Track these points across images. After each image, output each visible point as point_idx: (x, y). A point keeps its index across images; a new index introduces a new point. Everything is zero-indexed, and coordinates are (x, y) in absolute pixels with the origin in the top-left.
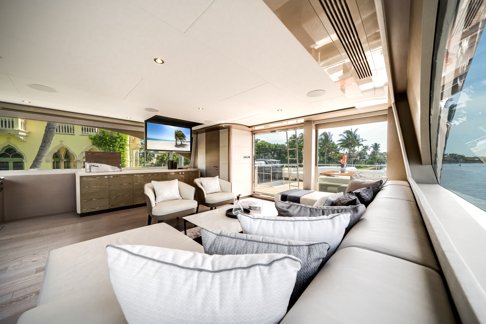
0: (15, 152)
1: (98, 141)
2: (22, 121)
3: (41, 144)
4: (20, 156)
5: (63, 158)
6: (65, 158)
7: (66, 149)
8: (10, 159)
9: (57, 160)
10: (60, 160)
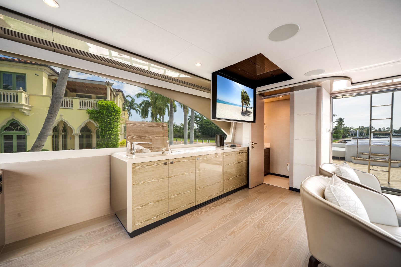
0: (19, 126)
1: (95, 115)
2: (25, 96)
3: (47, 116)
4: (23, 129)
5: (61, 131)
6: (63, 131)
7: (65, 122)
8: (15, 132)
9: (56, 133)
10: (58, 134)
